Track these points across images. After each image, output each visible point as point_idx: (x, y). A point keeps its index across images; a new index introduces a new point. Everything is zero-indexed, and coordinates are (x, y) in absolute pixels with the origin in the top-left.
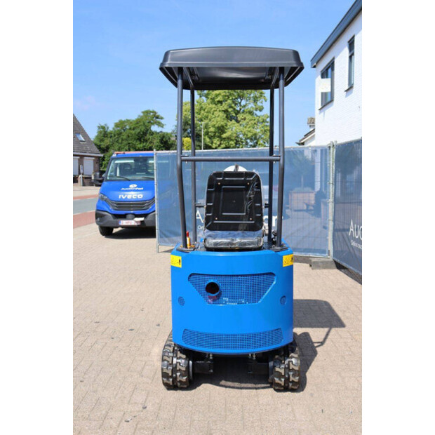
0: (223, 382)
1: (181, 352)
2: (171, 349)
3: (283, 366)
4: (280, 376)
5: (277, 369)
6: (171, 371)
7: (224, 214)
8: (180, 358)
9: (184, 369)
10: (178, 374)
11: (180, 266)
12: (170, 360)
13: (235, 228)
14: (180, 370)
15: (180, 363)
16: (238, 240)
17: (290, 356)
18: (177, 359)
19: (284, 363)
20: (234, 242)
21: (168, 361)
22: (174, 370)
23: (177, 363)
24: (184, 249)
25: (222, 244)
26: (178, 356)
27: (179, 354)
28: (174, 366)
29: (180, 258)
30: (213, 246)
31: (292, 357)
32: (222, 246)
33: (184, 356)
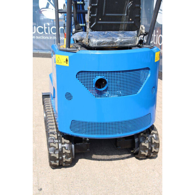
0: (94, 156)
1: (64, 138)
2: (56, 136)
3: (147, 141)
4: (145, 148)
5: (143, 144)
6: (58, 154)
7: (107, 15)
8: (65, 143)
9: (69, 152)
10: (64, 156)
11: (68, 65)
12: (56, 145)
13: (116, 28)
14: (66, 153)
15: (65, 147)
16: (118, 40)
17: (152, 133)
18: (62, 144)
19: (148, 139)
20: (115, 41)
21: (55, 147)
22: (61, 153)
23: (62, 147)
24: (68, 49)
25: (105, 44)
26: (63, 142)
27: (64, 140)
28: (60, 150)
29: (67, 57)
30: (97, 46)
31: (153, 134)
32: (105, 45)
33: (68, 141)
